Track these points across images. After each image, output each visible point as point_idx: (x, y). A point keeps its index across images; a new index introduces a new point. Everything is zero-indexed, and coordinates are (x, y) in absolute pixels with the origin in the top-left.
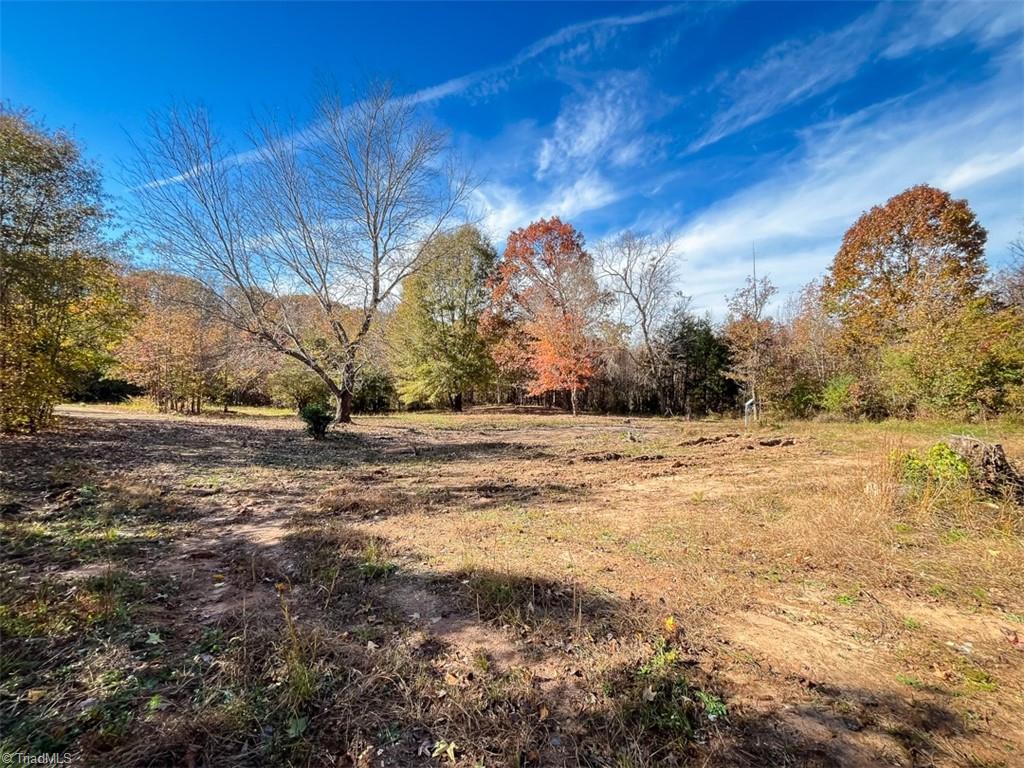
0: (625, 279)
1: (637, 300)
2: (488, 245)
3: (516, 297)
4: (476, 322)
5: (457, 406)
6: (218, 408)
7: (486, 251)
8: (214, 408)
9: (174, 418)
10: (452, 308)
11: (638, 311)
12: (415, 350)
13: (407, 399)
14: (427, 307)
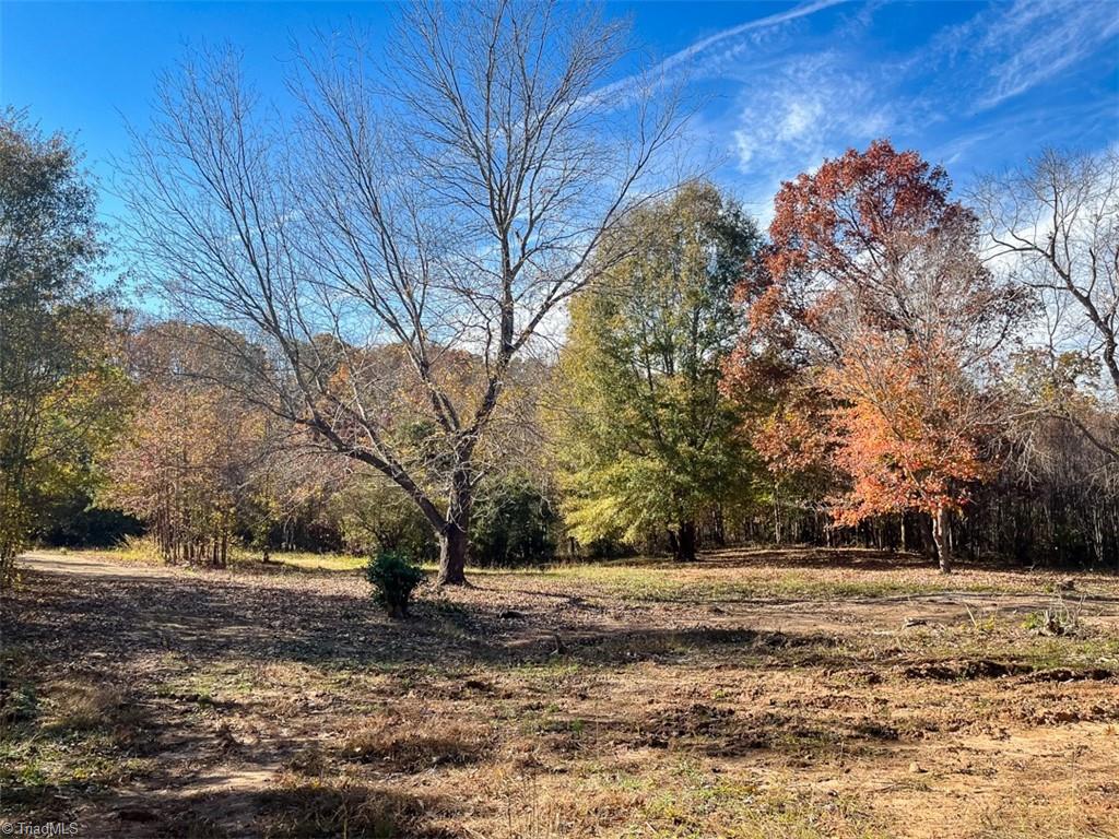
0: (1052, 257)
1: (1086, 301)
2: (737, 216)
3: (799, 315)
4: (717, 374)
5: (684, 547)
6: (255, 556)
7: (733, 228)
8: (249, 556)
9: (184, 573)
10: (666, 349)
11: (1092, 325)
12: (596, 436)
13: (584, 536)
14: (615, 352)
